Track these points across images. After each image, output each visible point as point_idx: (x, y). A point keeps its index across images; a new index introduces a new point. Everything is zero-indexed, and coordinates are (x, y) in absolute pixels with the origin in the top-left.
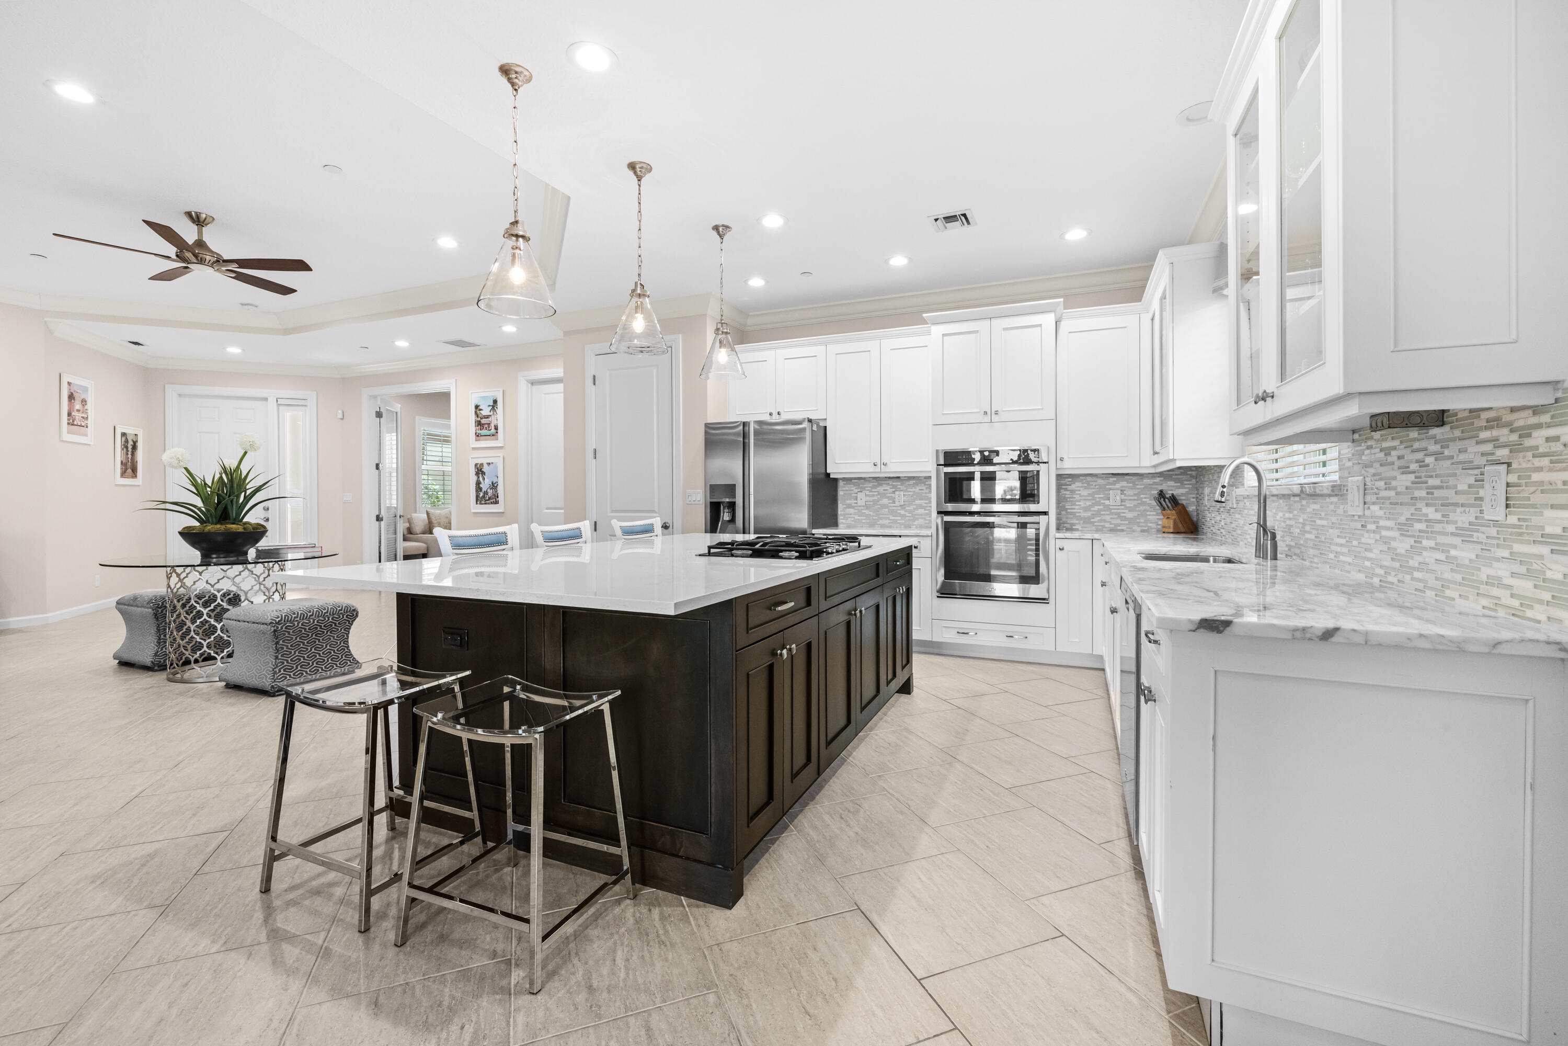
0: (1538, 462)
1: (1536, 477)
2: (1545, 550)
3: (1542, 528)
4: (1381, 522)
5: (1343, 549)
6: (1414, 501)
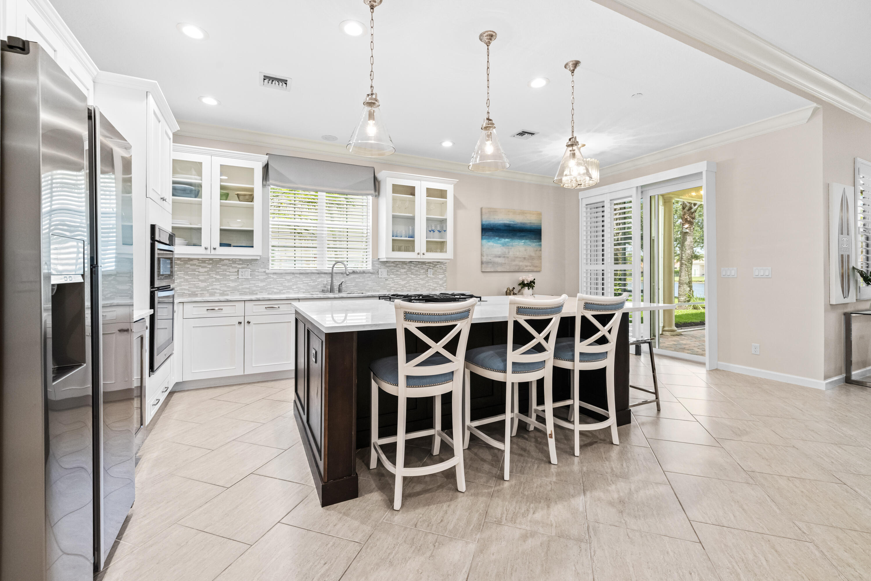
0: (438, 269)
3: (439, 277)
4: (394, 279)
5: (374, 286)
6: (407, 274)
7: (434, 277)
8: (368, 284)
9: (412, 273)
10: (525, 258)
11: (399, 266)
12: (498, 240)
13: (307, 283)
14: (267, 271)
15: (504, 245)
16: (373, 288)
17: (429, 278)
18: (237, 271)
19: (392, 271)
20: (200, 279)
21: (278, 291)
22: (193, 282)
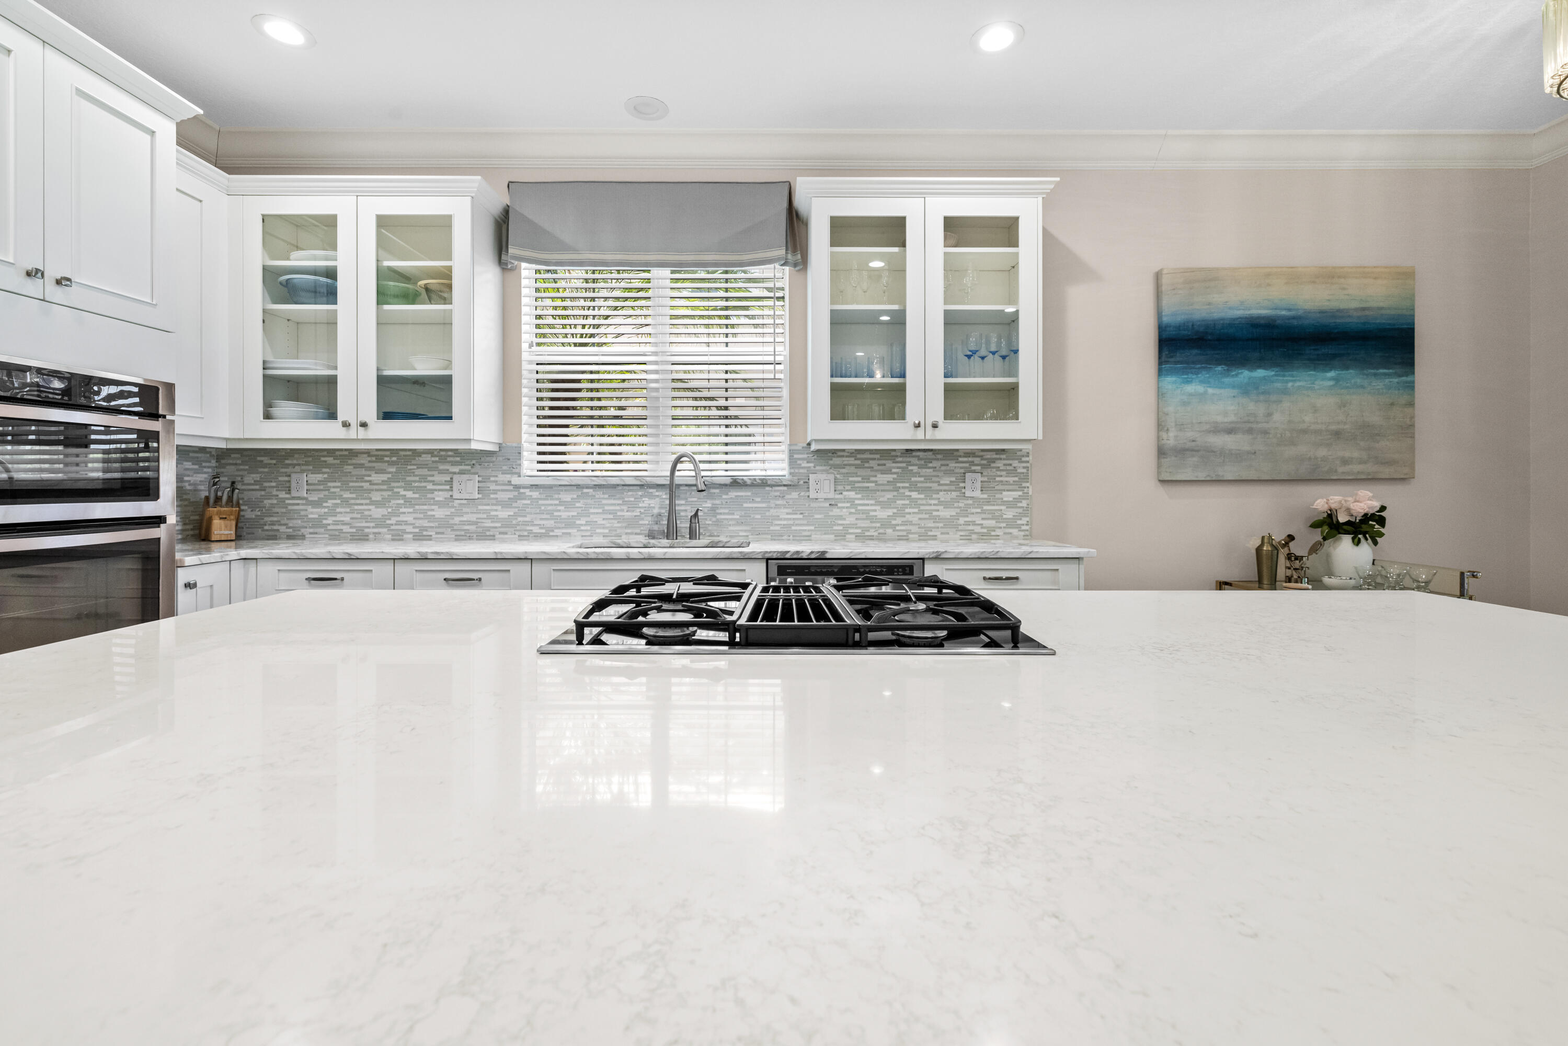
0: (999, 473)
1: (998, 479)
2: (1003, 508)
3: (1002, 499)
4: (857, 502)
5: (797, 522)
6: (897, 489)
7: (985, 496)
8: (778, 518)
9: (913, 487)
10: (1337, 434)
11: (872, 463)
12: (1226, 374)
13: (614, 513)
14: (515, 480)
15: (1246, 390)
16: (793, 528)
17: (970, 502)
18: (449, 479)
19: (851, 479)
20: (374, 499)
21: (543, 531)
22: (360, 507)
